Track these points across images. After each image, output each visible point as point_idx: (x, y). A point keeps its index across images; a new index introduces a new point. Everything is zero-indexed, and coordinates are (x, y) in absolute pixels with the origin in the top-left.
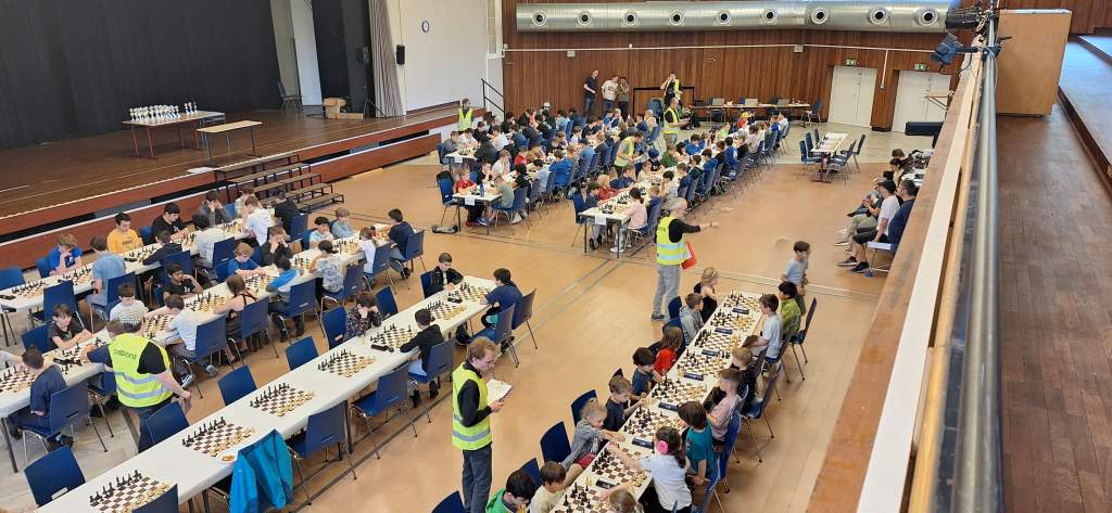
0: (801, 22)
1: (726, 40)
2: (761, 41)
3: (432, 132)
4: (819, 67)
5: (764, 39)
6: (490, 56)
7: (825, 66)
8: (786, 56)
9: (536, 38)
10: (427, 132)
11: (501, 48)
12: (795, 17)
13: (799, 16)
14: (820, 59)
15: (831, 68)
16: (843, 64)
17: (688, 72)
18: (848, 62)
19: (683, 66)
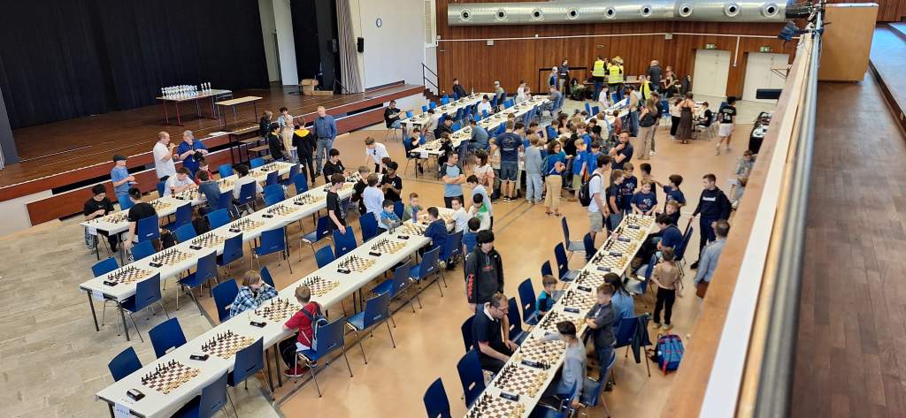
0: (671, 15)
1: (612, 31)
2: (639, 31)
4: (685, 51)
5: (642, 29)
6: (427, 45)
7: (690, 50)
8: (659, 42)
9: (462, 31)
10: (382, 105)
11: (435, 39)
12: (666, 11)
13: (670, 10)
14: (686, 45)
15: (694, 51)
16: (704, 48)
17: (582, 56)
18: (708, 46)
19: (578, 51)
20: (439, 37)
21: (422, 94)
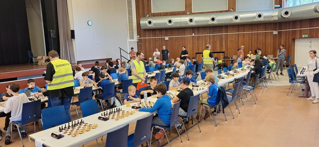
0: (276, 19)
1: (238, 30)
2: (256, 30)
4: (287, 40)
5: (258, 29)
7: (291, 40)
8: (270, 36)
11: (136, 38)
12: (273, 17)
13: (275, 16)
14: (287, 37)
15: (294, 40)
16: (301, 37)
17: (221, 45)
18: (304, 36)
19: (218, 42)
20: (139, 36)
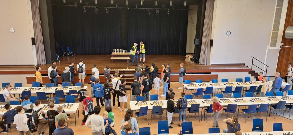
3: (212, 74)
6: (269, 47)
10: (210, 73)
11: (279, 45)
20: (283, 44)
21: (248, 73)
